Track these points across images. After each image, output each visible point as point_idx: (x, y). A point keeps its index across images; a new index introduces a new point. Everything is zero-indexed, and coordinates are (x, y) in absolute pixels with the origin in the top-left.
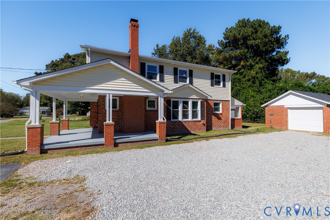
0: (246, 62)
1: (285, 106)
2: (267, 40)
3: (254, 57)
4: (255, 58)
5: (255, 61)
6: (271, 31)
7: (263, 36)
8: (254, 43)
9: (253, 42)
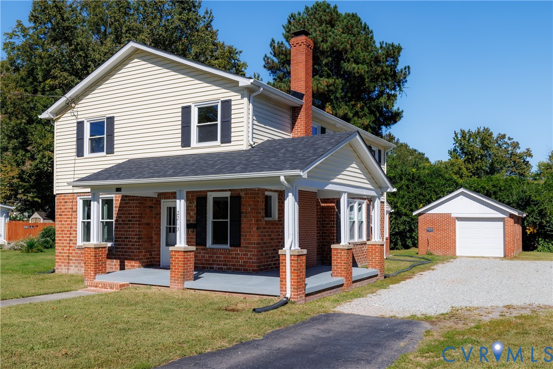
0: (337, 109)
1: (452, 216)
2: (379, 69)
3: (350, 100)
4: (353, 103)
5: (352, 108)
6: (387, 52)
7: (373, 59)
8: (356, 70)
9: (354, 68)
